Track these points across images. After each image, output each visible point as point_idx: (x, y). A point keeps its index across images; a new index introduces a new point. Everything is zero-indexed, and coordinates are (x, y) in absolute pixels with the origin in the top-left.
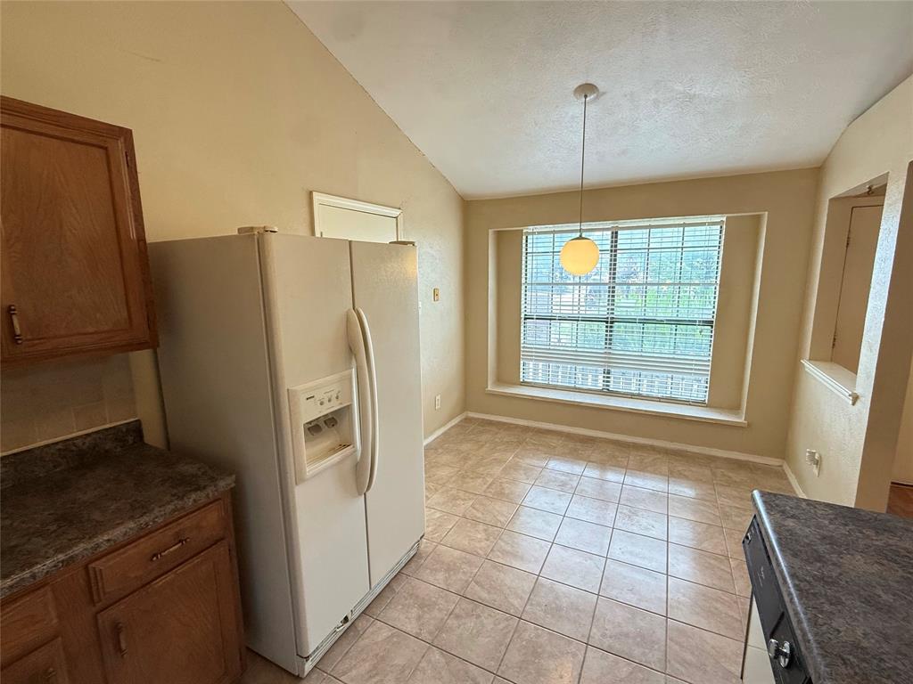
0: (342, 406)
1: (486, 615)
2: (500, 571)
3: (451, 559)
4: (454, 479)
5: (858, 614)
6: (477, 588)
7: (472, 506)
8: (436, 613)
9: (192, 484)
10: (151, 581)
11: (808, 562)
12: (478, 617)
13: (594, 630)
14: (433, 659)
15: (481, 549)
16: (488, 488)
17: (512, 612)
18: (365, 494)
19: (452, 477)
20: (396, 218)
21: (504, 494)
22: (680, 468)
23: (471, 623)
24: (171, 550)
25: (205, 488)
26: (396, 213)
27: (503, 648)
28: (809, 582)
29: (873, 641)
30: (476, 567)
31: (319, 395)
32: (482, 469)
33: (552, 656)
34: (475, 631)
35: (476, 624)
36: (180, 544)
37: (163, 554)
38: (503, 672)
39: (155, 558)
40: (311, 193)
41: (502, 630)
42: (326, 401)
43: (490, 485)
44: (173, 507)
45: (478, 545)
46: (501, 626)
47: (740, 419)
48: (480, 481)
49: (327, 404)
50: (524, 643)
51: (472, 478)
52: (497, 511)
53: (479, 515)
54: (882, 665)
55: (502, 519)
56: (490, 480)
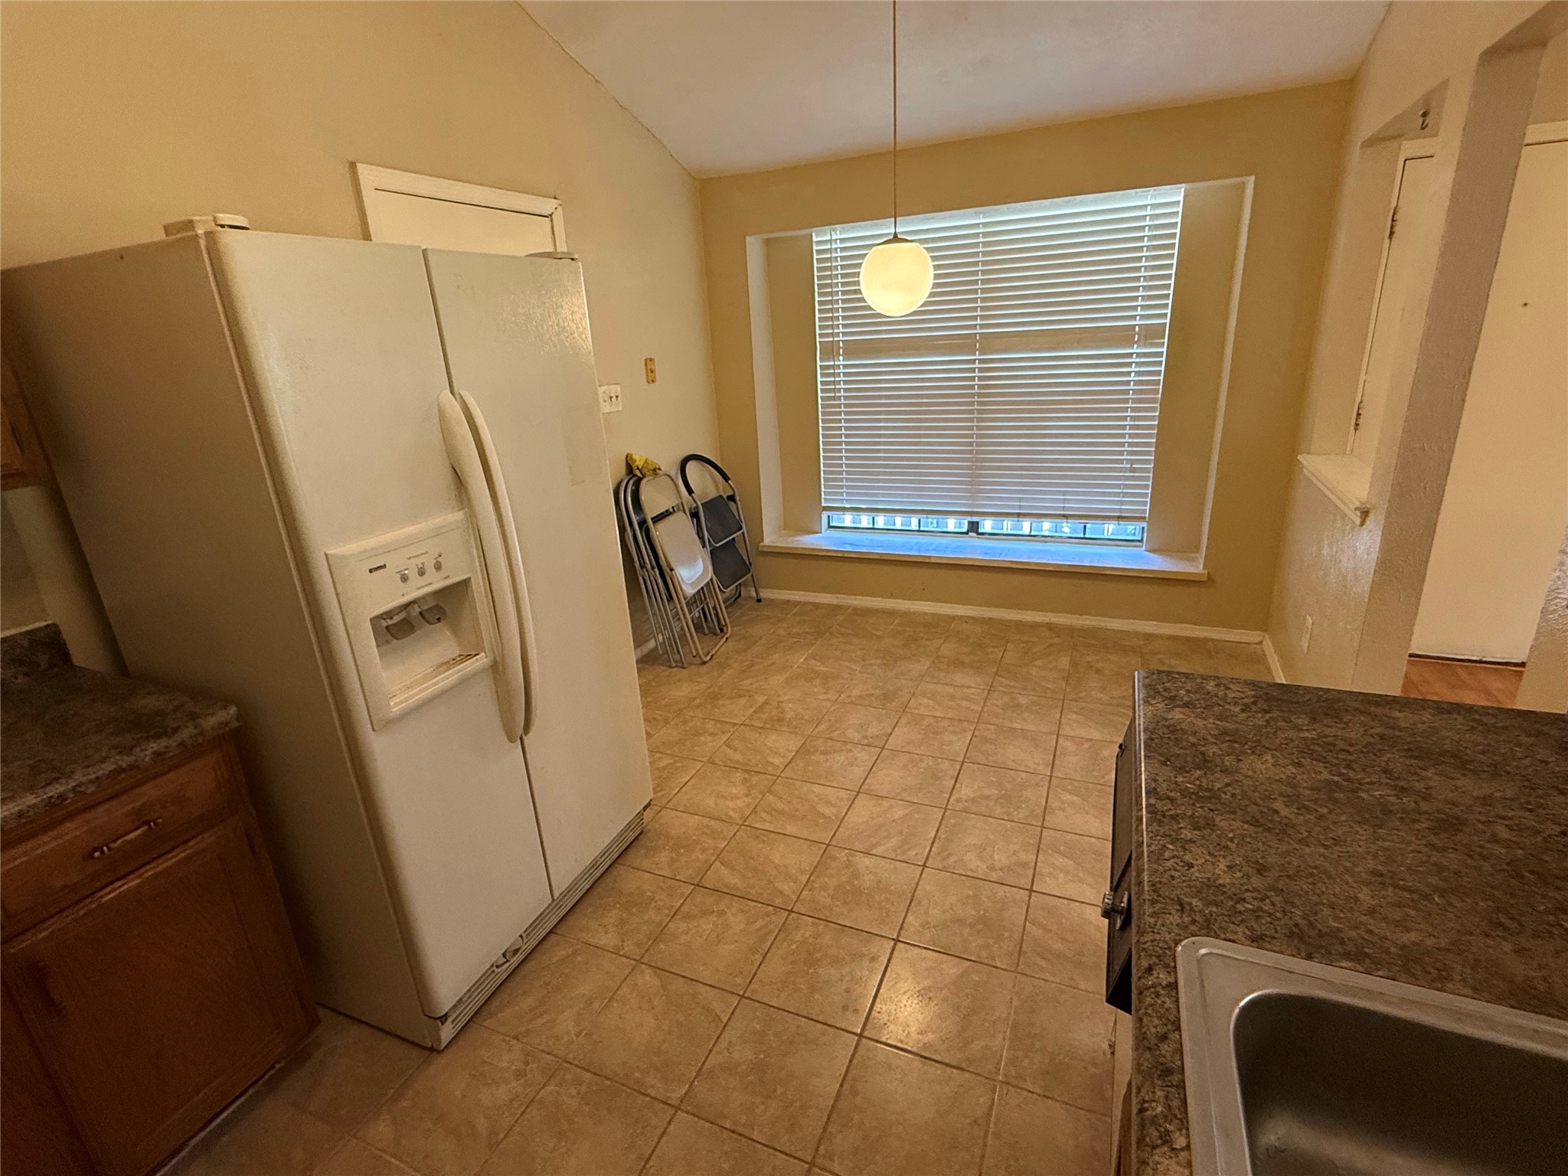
0: (448, 582)
1: (734, 910)
2: (763, 842)
3: (683, 829)
4: (698, 701)
5: (1231, 840)
6: (725, 871)
7: (727, 744)
8: (652, 915)
9: (150, 726)
10: (94, 893)
11: (1182, 770)
12: (722, 913)
13: (910, 918)
14: (640, 982)
15: (734, 810)
16: (755, 712)
17: (778, 902)
18: (521, 739)
19: (694, 699)
20: (551, 215)
21: (783, 719)
22: (1089, 659)
23: (707, 925)
24: (126, 838)
25: (175, 730)
26: (548, 206)
27: (758, 957)
28: (1172, 800)
29: (1239, 875)
30: (724, 839)
31: (396, 562)
32: (747, 682)
33: (837, 961)
34: (714, 935)
35: (715, 925)
36: (146, 827)
37: (112, 845)
38: (754, 991)
39: (97, 854)
40: (353, 166)
41: (758, 930)
42: (412, 573)
43: (761, 707)
44: (113, 767)
45: (731, 804)
46: (757, 925)
47: (1195, 567)
48: (743, 701)
49: (415, 580)
50: (794, 946)
51: (731, 698)
52: (769, 748)
53: (737, 757)
54: (1240, 907)
55: (776, 761)
56: (760, 699)
